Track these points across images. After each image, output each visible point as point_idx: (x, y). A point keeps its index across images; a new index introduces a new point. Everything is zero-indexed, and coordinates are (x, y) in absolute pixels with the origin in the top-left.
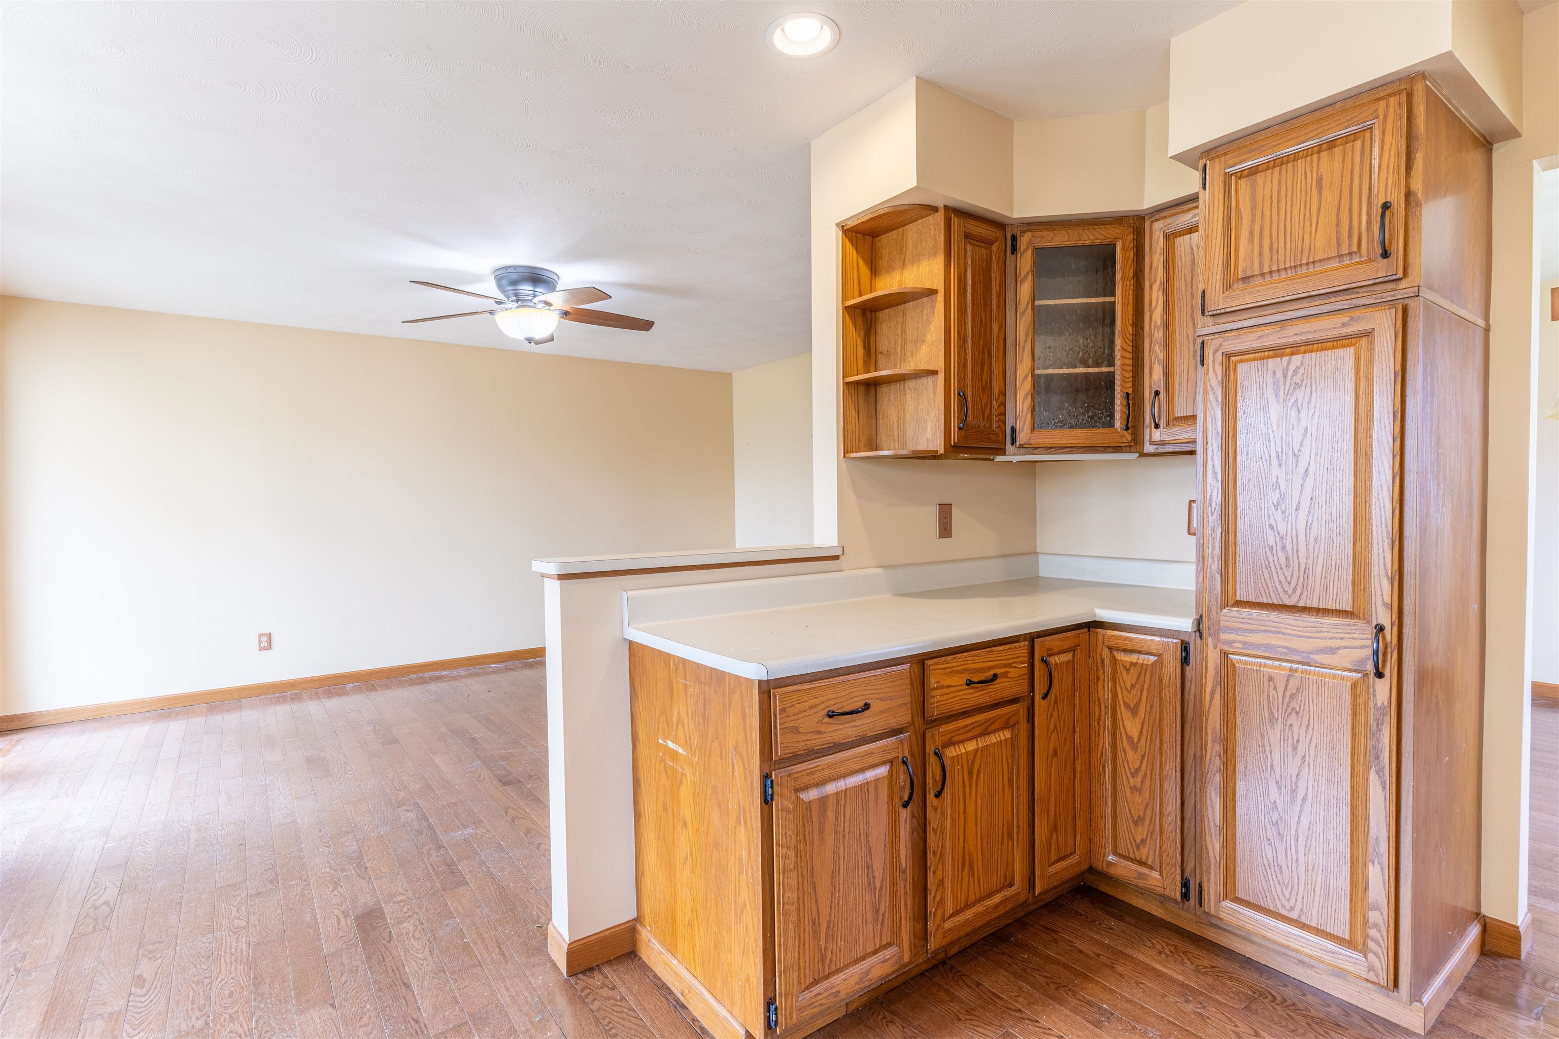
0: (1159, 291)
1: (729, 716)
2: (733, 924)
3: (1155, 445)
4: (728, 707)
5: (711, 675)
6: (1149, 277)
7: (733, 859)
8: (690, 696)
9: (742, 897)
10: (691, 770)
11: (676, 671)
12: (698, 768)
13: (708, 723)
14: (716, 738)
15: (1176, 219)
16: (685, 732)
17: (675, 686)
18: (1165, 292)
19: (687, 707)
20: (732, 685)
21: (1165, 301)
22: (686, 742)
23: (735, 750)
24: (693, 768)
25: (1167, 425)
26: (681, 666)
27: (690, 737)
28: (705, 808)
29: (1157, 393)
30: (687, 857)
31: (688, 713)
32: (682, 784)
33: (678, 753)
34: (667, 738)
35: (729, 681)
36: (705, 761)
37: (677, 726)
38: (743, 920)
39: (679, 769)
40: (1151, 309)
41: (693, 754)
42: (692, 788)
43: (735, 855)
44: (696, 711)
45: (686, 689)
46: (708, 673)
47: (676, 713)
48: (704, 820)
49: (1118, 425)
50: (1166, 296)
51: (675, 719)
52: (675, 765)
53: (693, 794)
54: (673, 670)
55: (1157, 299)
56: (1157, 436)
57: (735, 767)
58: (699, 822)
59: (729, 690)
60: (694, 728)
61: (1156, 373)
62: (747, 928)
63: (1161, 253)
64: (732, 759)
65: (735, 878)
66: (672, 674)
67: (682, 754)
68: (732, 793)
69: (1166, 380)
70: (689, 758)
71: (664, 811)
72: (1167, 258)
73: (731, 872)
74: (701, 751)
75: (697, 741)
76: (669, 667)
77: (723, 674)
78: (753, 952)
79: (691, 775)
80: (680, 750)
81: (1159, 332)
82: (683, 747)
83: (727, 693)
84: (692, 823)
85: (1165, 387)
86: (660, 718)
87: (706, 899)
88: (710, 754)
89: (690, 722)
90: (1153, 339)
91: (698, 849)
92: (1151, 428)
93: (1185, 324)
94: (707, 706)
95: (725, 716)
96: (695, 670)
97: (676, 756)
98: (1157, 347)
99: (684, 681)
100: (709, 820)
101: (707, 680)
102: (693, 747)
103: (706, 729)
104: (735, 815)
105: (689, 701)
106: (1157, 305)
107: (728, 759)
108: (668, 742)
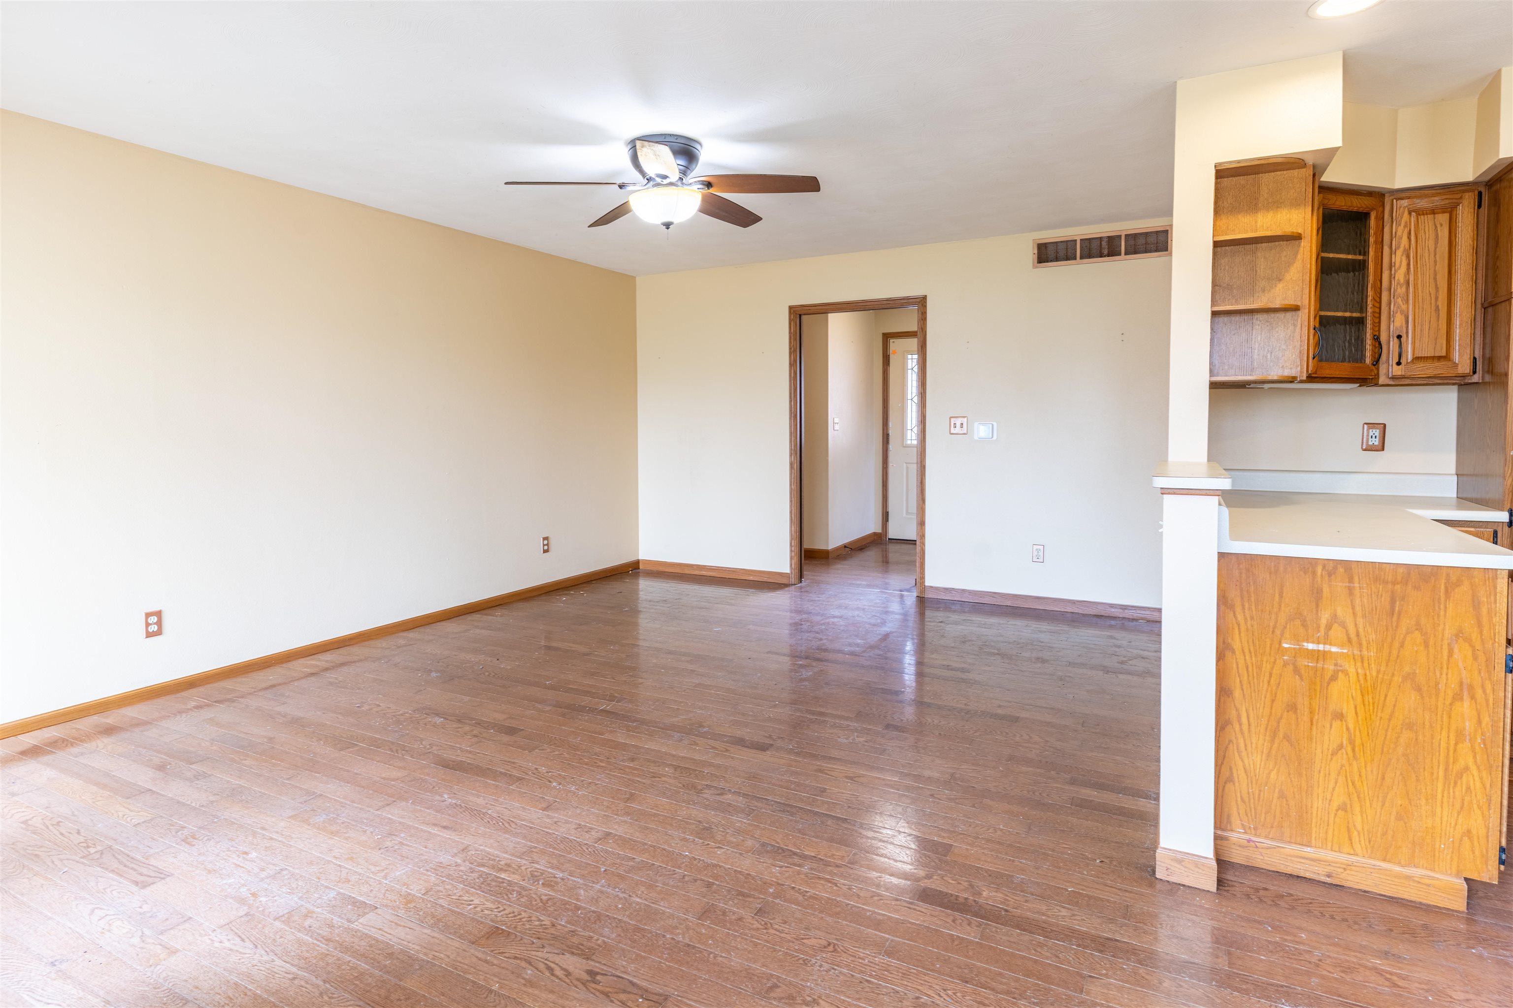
0: (1402, 255)
1: (1446, 607)
2: (1440, 790)
3: (1394, 378)
4: (1443, 599)
5: (1409, 574)
6: (1389, 243)
7: (1444, 733)
8: (1361, 597)
9: (1462, 763)
10: (1359, 664)
11: (1330, 575)
12: (1375, 660)
13: (1399, 618)
14: (1417, 629)
15: (1418, 201)
16: (1347, 631)
17: (1326, 590)
18: (1408, 257)
19: (1353, 608)
20: (1453, 578)
21: (1409, 264)
22: (1350, 641)
23: (1457, 636)
24: (1362, 662)
25: (1407, 363)
26: (1341, 570)
27: (1358, 635)
28: (1386, 696)
29: (1399, 337)
30: (1341, 747)
31: (1354, 613)
32: (1335, 680)
33: (1330, 652)
34: (1304, 641)
35: (1448, 575)
36: (1390, 653)
37: (1329, 627)
38: (1462, 783)
39: (1330, 667)
40: (1393, 269)
41: (1364, 650)
42: (1359, 681)
43: (1449, 729)
44: (1372, 610)
45: (1351, 591)
46: (1401, 571)
47: (1326, 616)
48: (1383, 707)
49: (1368, 361)
50: (1409, 260)
51: (1324, 622)
52: (1320, 665)
53: (1361, 686)
54: (1322, 575)
55: (1401, 262)
56: (1397, 371)
57: (1456, 650)
58: (1371, 711)
59: (1445, 584)
60: (1368, 625)
61: (1399, 320)
62: (1468, 788)
63: (1405, 226)
64: (1449, 645)
65: (1448, 749)
66: (1319, 580)
67: (1338, 652)
68: (1447, 674)
69: (1407, 327)
70: (1353, 655)
71: (1288, 711)
72: (1410, 230)
73: (1440, 745)
74: (1383, 645)
75: (1374, 637)
76: (1314, 573)
77: (1436, 570)
78: (1480, 807)
79: (1357, 670)
80: (1334, 649)
81: (1401, 288)
82: (1342, 646)
83: (1443, 587)
84: (1356, 713)
85: (1407, 333)
86: (1286, 624)
87: (1383, 779)
88: (1402, 645)
89: (1360, 621)
90: (1396, 294)
91: (1368, 735)
92: (1391, 364)
93: (1428, 284)
94: (1398, 603)
95: (1437, 608)
96: (1373, 572)
97: (1324, 655)
98: (1399, 300)
99: (1347, 584)
100: (1395, 706)
101: (1399, 578)
102: (1364, 643)
103: (1395, 624)
104: (1450, 694)
105: (1358, 602)
106: (1400, 267)
107: (1442, 645)
108: (1305, 644)
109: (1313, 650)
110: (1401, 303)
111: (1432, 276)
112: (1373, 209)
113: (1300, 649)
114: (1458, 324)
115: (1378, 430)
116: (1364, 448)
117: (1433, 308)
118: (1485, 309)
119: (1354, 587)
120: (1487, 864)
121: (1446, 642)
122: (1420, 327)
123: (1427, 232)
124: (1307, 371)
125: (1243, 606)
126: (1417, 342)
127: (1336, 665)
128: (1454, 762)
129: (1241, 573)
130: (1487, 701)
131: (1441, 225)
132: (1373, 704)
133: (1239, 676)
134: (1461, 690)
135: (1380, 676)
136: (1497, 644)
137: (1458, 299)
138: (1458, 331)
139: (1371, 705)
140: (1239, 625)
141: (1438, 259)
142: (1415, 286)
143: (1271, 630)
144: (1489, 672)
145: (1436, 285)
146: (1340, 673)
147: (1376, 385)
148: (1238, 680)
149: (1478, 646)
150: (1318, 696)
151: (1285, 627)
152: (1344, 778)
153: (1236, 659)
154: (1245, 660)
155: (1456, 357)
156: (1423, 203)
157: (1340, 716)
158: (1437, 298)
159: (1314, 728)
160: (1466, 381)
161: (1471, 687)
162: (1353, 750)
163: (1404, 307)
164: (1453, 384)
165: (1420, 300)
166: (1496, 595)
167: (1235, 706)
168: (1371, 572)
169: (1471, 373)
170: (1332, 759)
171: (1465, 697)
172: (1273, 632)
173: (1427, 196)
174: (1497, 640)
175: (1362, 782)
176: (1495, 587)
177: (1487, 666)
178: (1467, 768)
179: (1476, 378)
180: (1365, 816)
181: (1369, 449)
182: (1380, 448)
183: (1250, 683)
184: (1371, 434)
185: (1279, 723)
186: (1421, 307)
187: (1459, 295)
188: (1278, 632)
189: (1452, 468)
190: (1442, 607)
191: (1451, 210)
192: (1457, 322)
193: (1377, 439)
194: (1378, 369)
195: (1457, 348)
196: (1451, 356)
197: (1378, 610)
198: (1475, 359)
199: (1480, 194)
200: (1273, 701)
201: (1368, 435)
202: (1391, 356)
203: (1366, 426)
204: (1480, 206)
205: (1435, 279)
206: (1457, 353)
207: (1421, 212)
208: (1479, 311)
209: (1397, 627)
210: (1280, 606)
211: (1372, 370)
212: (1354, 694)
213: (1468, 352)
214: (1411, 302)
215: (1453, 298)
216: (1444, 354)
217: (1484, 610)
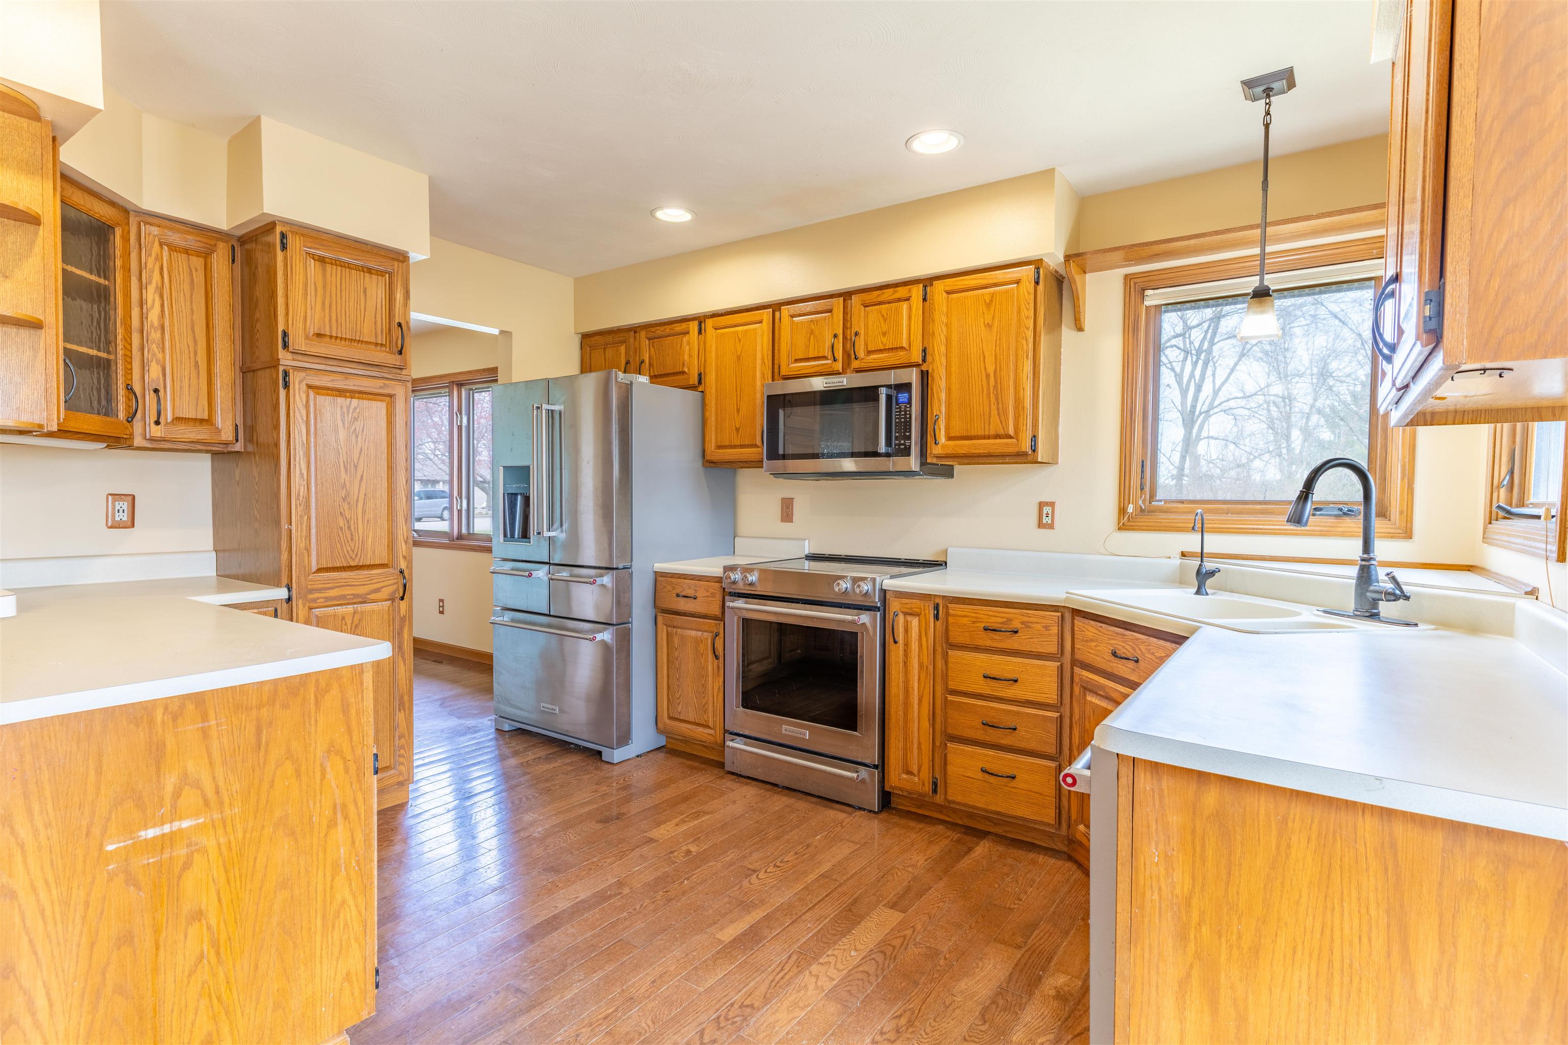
0: (155, 292)
1: (316, 721)
2: (318, 946)
3: (152, 440)
4: (313, 712)
5: (276, 691)
6: (137, 274)
7: (320, 873)
8: (219, 738)
9: (339, 897)
10: (220, 831)
11: (175, 719)
12: (240, 818)
13: (266, 751)
14: (287, 758)
15: (170, 233)
16: (202, 791)
17: (170, 742)
18: (161, 296)
19: (209, 755)
20: (323, 684)
21: (162, 306)
22: (207, 803)
23: (329, 752)
24: (225, 827)
25: (167, 423)
26: (191, 707)
27: (217, 792)
28: (256, 858)
29: (156, 391)
30: (201, 956)
31: (211, 763)
32: (188, 868)
33: (180, 830)
34: (140, 830)
35: (317, 681)
36: (258, 800)
37: (177, 794)
38: (339, 923)
39: (181, 852)
40: (145, 307)
41: (226, 809)
42: (221, 854)
43: (325, 865)
44: (234, 751)
45: (205, 733)
46: (267, 689)
47: (172, 780)
48: (253, 875)
49: (122, 415)
50: (163, 301)
51: (169, 789)
52: (166, 856)
53: (224, 861)
54: (163, 722)
55: (154, 301)
56: (157, 431)
57: (328, 769)
58: (238, 887)
59: (315, 692)
60: (229, 773)
61: (154, 371)
62: (346, 924)
63: (157, 259)
64: (321, 765)
65: (325, 891)
66: (160, 730)
67: (191, 826)
68: (320, 802)
69: (165, 380)
70: (213, 821)
71: (119, 948)
72: (162, 265)
73: (316, 890)
74: (249, 793)
75: (238, 787)
76: (151, 721)
77: (304, 679)
78: (356, 940)
79: (218, 841)
80: (185, 824)
81: (155, 332)
82: (197, 815)
83: (312, 697)
84: (219, 901)
85: (165, 387)
86: (110, 813)
87: (256, 968)
88: (272, 786)
89: (220, 771)
90: (150, 338)
91: (236, 922)
92: (147, 423)
93: (185, 334)
94: (264, 732)
95: (307, 724)
96: (233, 699)
97: (171, 839)
98: (154, 346)
99: (200, 725)
100: (266, 866)
101: (265, 699)
102: (226, 800)
103: (262, 761)
104: (325, 822)
105: (215, 746)
106: (153, 306)
107: (314, 768)
108: (142, 833)
109: (155, 838)
110: (156, 350)
111: (189, 327)
112: (118, 224)
113: (133, 844)
114: (219, 385)
115: (126, 503)
116: (109, 524)
117: (193, 362)
118: (243, 373)
119: (209, 727)
120: (365, 999)
121: (318, 763)
122: (179, 383)
123: (181, 273)
124: (58, 419)
125: (30, 811)
126: (177, 400)
127: (189, 845)
128: (331, 903)
129: (22, 756)
130: (359, 815)
131: (196, 270)
132: (241, 876)
133: (27, 933)
134: (335, 813)
135: (248, 836)
136: (365, 748)
137: (218, 357)
138: (219, 394)
139: (238, 879)
140: (22, 847)
141: (194, 308)
142: (172, 332)
143: (84, 832)
144: (359, 781)
145: (194, 337)
146: (195, 855)
147: (130, 447)
148: (25, 940)
149: (349, 757)
150: (165, 902)
151: (108, 820)
152: (207, 999)
153: (20, 906)
154: (38, 900)
155: (219, 421)
156: (175, 238)
157: (198, 915)
158: (196, 353)
159: (162, 952)
160: (229, 449)
161: (344, 806)
162: (218, 953)
163: (160, 356)
164: (207, 452)
165: (178, 351)
166: (363, 692)
167: (21, 987)
168: (231, 700)
169: (234, 441)
170: (189, 982)
171: (339, 820)
172: (88, 834)
173: (178, 231)
174: (365, 743)
175: (230, 990)
176: (362, 684)
177: (358, 776)
178: (344, 902)
179: (238, 447)
180: (236, 1033)
181: (116, 525)
182: (129, 524)
183: (48, 936)
184: (117, 507)
185: (104, 974)
186: (179, 359)
187: (218, 353)
188: (96, 831)
189: (209, 544)
190: (313, 721)
191: (206, 255)
192: (218, 383)
193: (126, 514)
194: (132, 426)
195: (219, 412)
196: (214, 421)
197: (241, 749)
198: (236, 425)
199: (233, 248)
200: (93, 945)
201: (114, 508)
202: (147, 412)
203: (110, 498)
204: (233, 261)
205: (193, 330)
206: (220, 418)
207: (173, 248)
208: (238, 374)
209: (265, 763)
210: (99, 788)
211: (126, 428)
212: (215, 875)
213: (231, 417)
214: (167, 351)
215: (212, 355)
216: (206, 417)
217: (353, 712)
